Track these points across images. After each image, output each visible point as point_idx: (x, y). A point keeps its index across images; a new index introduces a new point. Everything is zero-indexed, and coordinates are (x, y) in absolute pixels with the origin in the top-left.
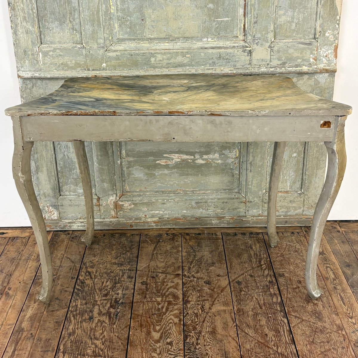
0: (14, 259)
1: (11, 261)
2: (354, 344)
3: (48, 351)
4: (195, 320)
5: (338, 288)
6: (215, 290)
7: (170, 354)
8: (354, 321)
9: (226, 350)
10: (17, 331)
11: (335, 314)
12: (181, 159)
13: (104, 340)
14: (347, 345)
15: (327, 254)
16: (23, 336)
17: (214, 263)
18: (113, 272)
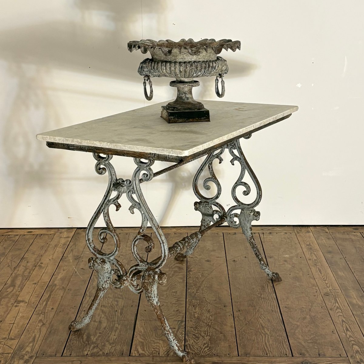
0: (42, 247)
1: (40, 248)
2: (324, 294)
3: (78, 295)
4: (196, 280)
5: (318, 264)
6: (214, 265)
8: (327, 282)
9: (219, 296)
10: (51, 285)
11: (312, 278)
14: (318, 294)
15: (312, 245)
16: (56, 288)
17: (215, 250)
18: (128, 255)
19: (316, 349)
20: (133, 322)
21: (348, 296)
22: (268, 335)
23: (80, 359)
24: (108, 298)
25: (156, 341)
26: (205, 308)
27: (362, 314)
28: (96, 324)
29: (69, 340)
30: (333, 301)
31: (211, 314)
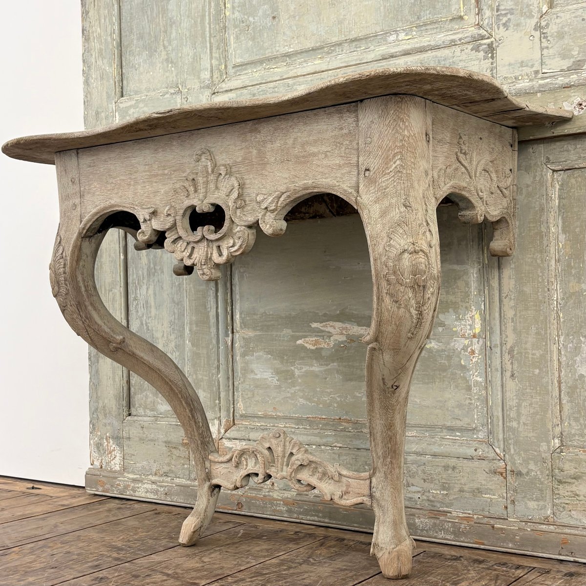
12: (348, 336)
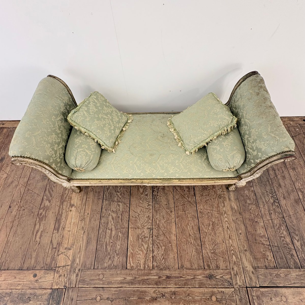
2: (218, 197)
3: (100, 199)
7: (147, 201)
9: (168, 199)
13: (121, 192)
14: (216, 197)
16: (89, 190)
19: (215, 260)
20: (127, 230)
21: (229, 199)
22: (193, 245)
23: (103, 272)
24: (115, 202)
25: (139, 252)
26: (161, 214)
27: (236, 219)
28: (110, 231)
29: (97, 251)
30: (223, 205)
31: (165, 220)
